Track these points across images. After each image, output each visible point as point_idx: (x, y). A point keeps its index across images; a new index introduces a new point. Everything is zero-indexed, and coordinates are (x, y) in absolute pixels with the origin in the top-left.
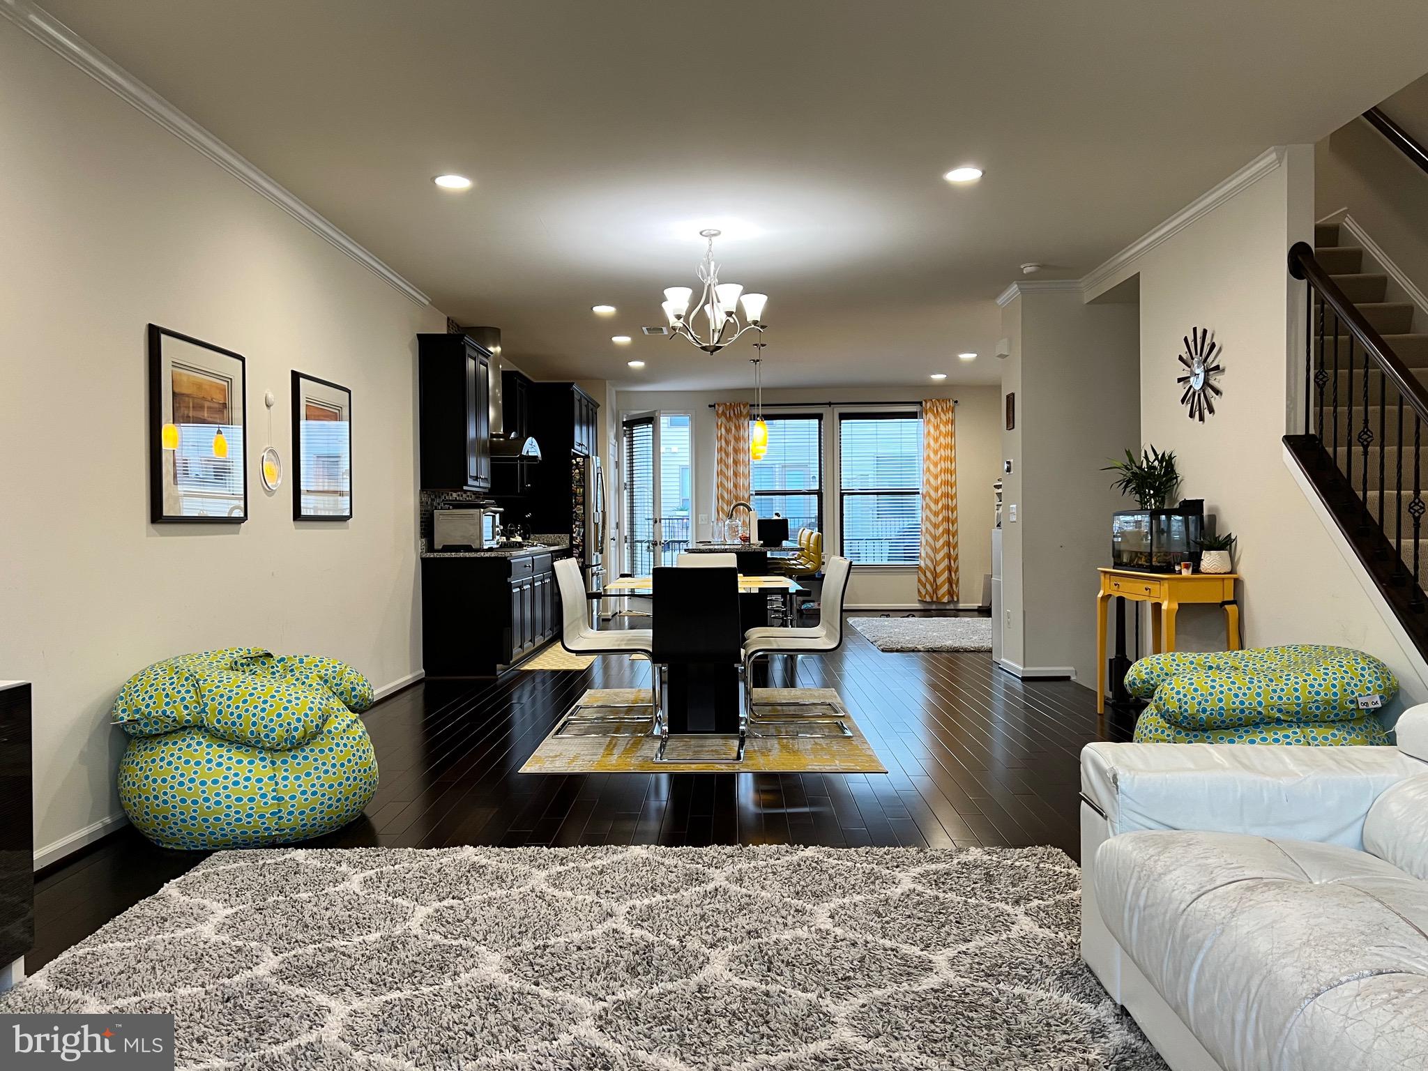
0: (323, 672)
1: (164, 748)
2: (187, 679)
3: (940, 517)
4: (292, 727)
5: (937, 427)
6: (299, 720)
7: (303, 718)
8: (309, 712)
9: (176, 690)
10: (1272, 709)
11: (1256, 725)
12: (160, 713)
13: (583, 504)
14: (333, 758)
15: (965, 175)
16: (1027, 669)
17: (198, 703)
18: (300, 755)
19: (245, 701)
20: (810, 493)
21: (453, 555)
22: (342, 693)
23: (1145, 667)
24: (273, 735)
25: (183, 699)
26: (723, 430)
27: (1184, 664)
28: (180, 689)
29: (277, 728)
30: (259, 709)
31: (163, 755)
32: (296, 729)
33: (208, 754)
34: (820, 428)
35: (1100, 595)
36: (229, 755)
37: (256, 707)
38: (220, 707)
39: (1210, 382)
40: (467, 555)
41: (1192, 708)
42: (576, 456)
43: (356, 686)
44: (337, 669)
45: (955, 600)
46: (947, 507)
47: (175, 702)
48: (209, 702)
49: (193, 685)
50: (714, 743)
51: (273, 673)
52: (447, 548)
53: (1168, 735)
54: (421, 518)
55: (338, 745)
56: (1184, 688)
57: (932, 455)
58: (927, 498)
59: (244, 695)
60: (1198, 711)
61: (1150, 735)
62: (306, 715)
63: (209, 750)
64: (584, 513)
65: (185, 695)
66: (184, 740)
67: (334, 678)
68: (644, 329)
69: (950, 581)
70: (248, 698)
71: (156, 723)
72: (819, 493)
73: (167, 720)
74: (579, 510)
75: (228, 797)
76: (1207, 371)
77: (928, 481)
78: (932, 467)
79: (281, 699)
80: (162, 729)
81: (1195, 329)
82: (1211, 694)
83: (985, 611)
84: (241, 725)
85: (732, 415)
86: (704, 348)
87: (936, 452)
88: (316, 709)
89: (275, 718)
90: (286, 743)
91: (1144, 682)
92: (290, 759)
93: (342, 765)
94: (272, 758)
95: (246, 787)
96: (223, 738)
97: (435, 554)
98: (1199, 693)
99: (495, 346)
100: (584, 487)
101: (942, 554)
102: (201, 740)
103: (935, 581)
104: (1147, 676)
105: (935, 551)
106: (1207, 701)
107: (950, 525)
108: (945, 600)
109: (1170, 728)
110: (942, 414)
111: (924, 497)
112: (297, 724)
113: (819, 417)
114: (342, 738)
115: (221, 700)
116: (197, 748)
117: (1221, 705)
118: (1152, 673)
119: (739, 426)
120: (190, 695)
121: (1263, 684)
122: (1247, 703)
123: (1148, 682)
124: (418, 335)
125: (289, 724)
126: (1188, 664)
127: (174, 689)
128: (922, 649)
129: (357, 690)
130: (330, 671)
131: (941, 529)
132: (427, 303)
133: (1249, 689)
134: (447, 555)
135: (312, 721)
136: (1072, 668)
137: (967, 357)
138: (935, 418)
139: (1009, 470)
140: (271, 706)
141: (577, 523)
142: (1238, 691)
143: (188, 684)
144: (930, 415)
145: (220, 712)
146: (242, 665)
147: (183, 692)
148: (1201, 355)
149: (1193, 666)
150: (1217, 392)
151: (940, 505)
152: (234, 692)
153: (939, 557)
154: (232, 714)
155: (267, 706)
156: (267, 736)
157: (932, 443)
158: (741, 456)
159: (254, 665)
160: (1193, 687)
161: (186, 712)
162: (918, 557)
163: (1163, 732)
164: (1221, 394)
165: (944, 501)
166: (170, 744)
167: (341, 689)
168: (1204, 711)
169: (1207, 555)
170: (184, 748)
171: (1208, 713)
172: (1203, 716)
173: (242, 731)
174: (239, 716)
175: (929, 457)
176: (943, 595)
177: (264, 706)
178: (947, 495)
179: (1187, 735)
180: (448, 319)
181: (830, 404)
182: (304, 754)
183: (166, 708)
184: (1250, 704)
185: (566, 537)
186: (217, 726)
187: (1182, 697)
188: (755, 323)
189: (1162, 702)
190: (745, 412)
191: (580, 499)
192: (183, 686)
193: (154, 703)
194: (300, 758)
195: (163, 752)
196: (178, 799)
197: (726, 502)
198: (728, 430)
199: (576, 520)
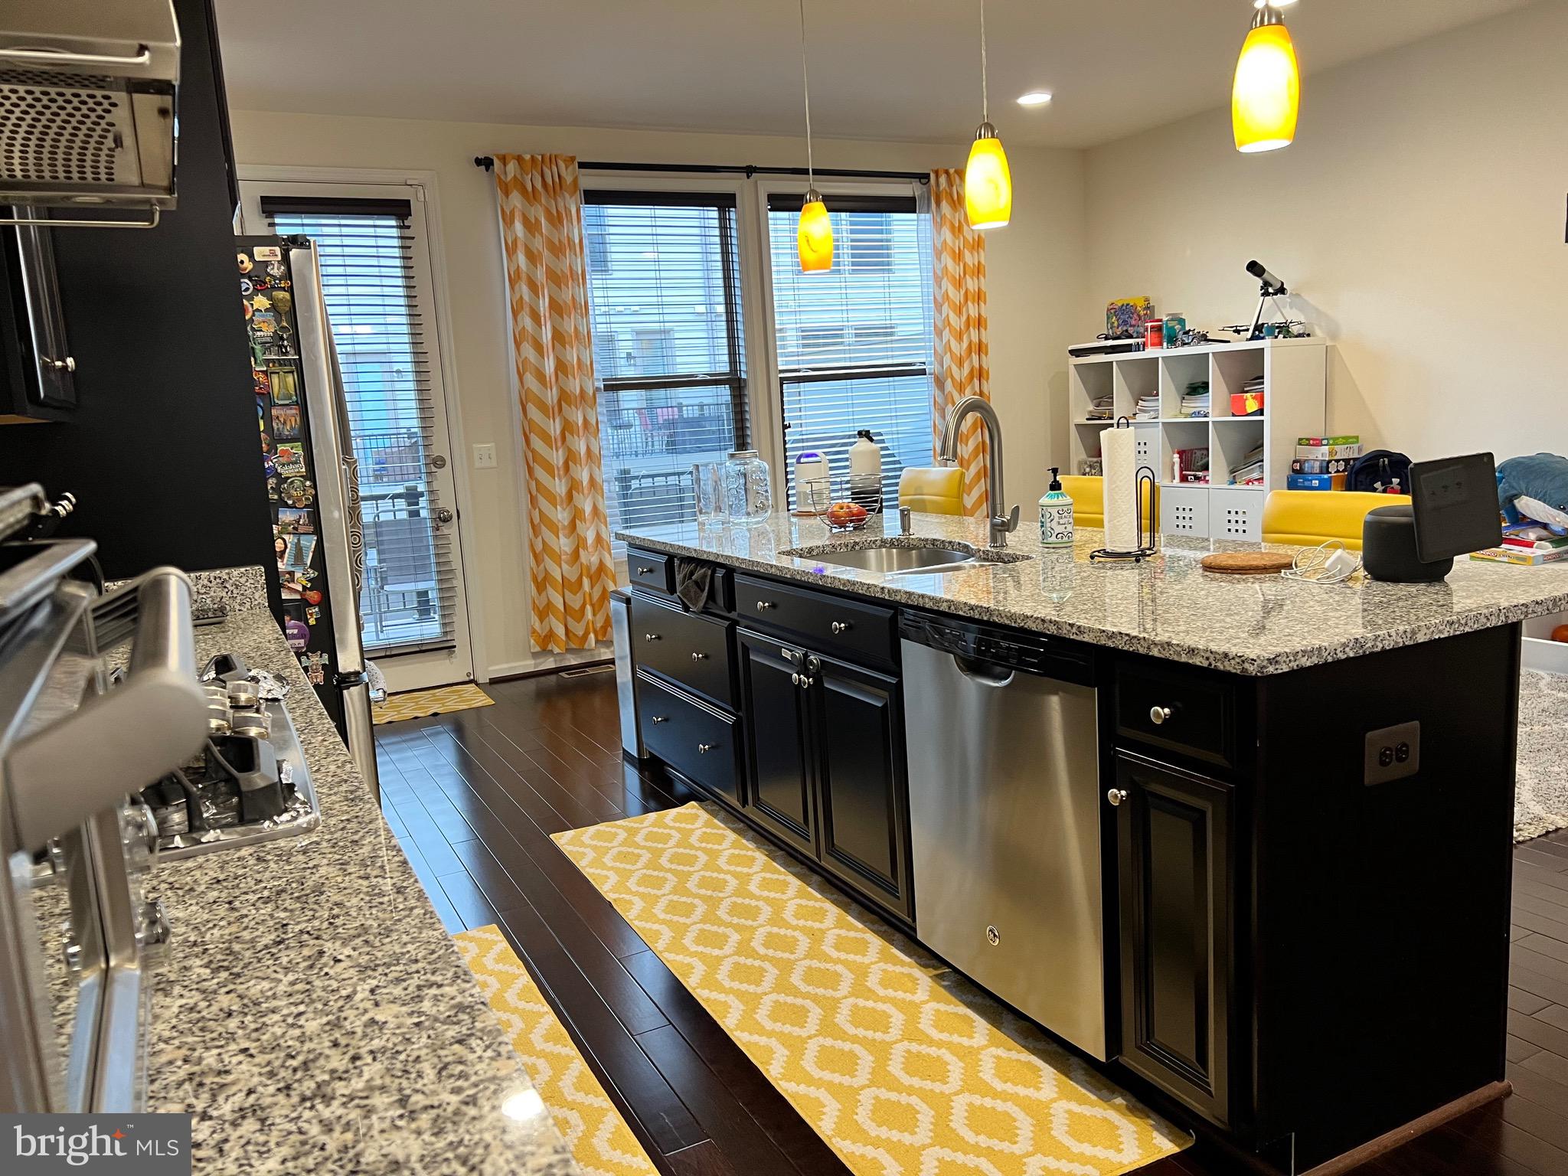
5: (957, 231)
13: (303, 436)
20: (713, 381)
26: (518, 226)
34: (724, 227)
57: (951, 291)
58: (949, 381)
72: (734, 382)
77: (948, 346)
78: (951, 317)
85: (539, 186)
87: (959, 285)
100: (294, 364)
111: (936, 379)
113: (724, 202)
119: (564, 217)
131: (972, 445)
138: (952, 210)
141: (286, 516)
144: (944, 204)
151: (968, 394)
157: (951, 264)
165: (976, 384)
175: (946, 295)
178: (979, 374)
181: (754, 171)
185: (251, 579)
190: (569, 180)
197: (542, 407)
198: (531, 227)
199: (281, 504)
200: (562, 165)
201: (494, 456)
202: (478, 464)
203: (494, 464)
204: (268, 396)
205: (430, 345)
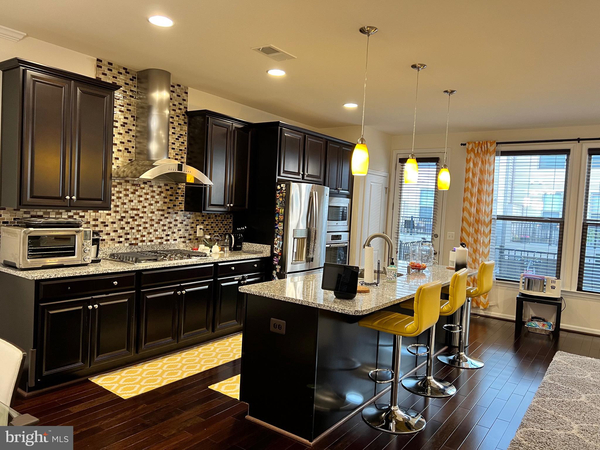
13: (283, 222)
26: (471, 165)
34: (567, 162)
42: (281, 182)
64: (283, 229)
72: (561, 222)
74: (280, 226)
85: (480, 151)
100: (284, 208)
113: (567, 152)
119: (486, 160)
141: (278, 237)
158: (485, 187)
180: (99, 60)
181: (577, 140)
185: (268, 247)
190: (491, 149)
198: (475, 165)
199: (277, 234)
201: (454, 236)
202: (448, 238)
203: (453, 239)
204: (278, 213)
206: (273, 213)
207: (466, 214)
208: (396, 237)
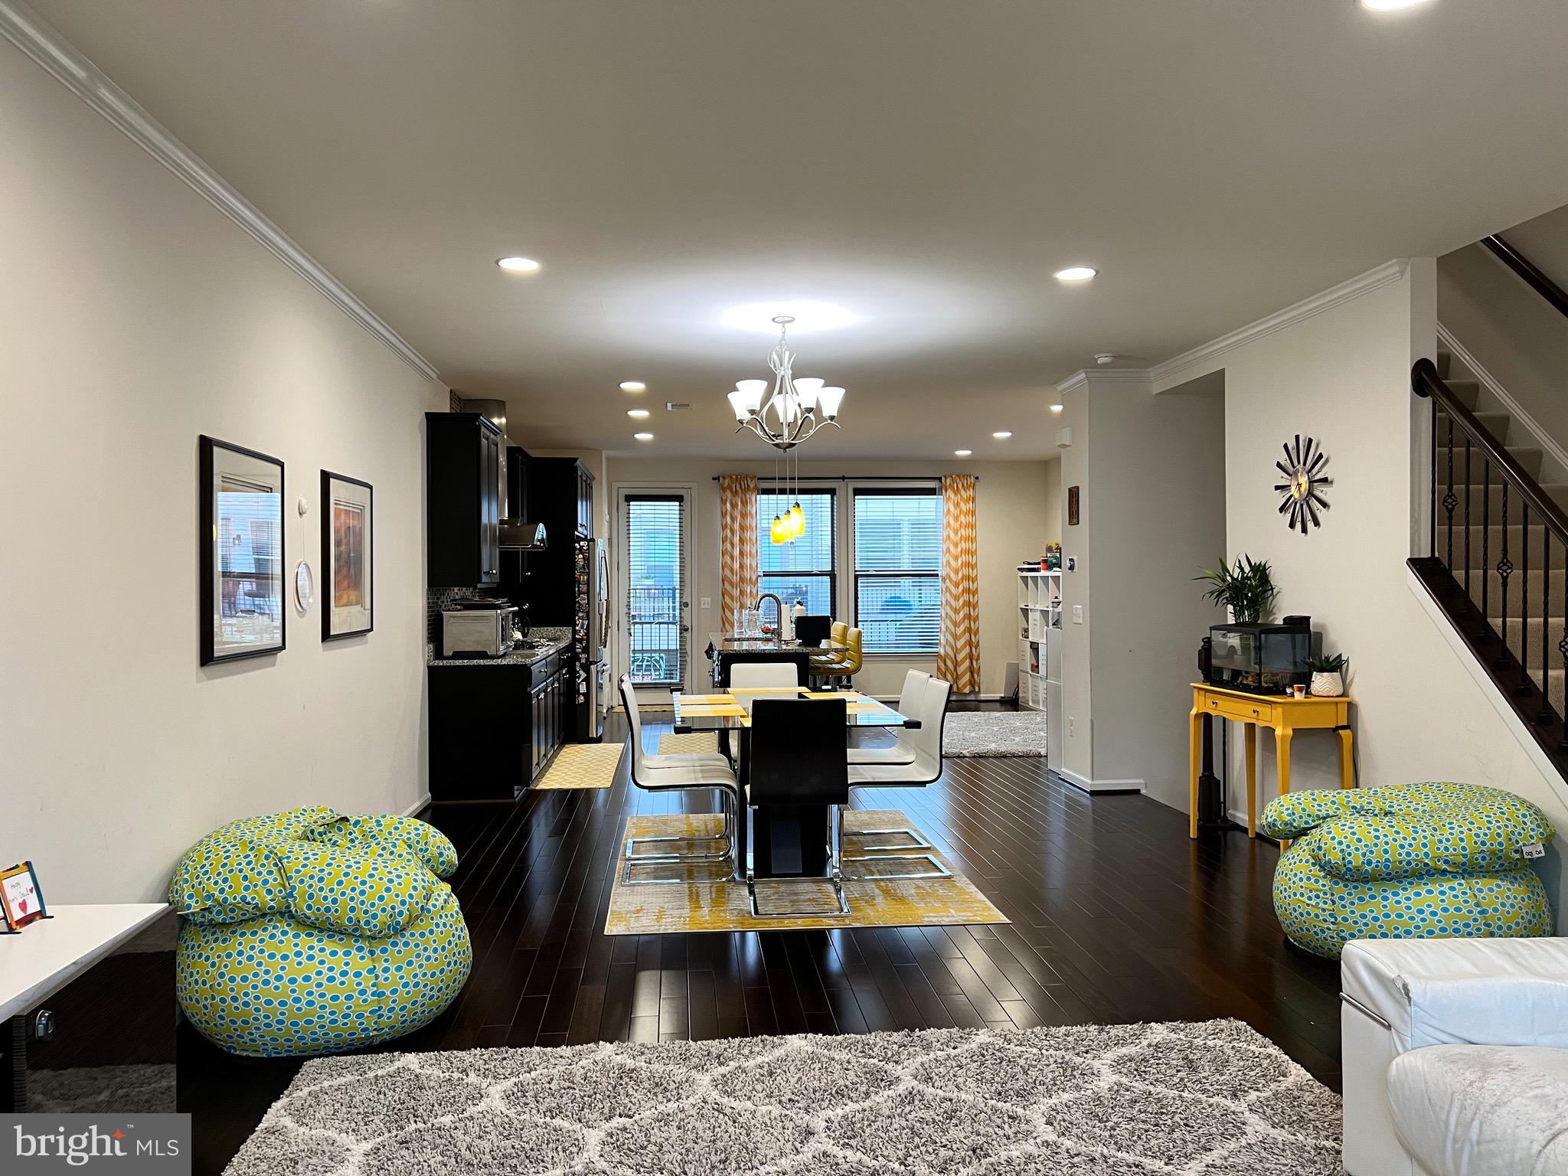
0: (407, 836)
1: (241, 939)
2: (267, 857)
3: (961, 601)
4: (397, 911)
5: (957, 505)
6: (403, 903)
7: (407, 899)
8: (413, 893)
9: (256, 871)
10: (1439, 861)
11: (1420, 876)
12: (238, 899)
13: (588, 593)
14: (435, 941)
15: (1076, 275)
16: (1095, 782)
17: (284, 886)
18: (401, 941)
19: (340, 883)
20: (822, 574)
21: (466, 662)
22: (429, 861)
23: (1285, 807)
24: (374, 922)
25: (266, 882)
26: (728, 505)
27: (1326, 804)
28: (261, 869)
29: (379, 913)
30: (357, 891)
31: (241, 948)
32: (401, 913)
33: (296, 945)
34: (832, 504)
35: (1194, 712)
36: (321, 945)
37: (353, 890)
38: (310, 891)
39: (1315, 493)
40: (482, 662)
41: (1357, 860)
42: (579, 539)
43: (443, 851)
44: (420, 831)
45: (977, 690)
46: (968, 591)
47: (256, 886)
48: (297, 885)
49: (276, 865)
50: (806, 888)
51: (352, 841)
52: (457, 655)
53: (1324, 885)
54: (429, 620)
55: (437, 925)
56: (1346, 837)
57: (952, 535)
58: (947, 581)
59: (337, 876)
60: (1363, 863)
61: (1301, 884)
62: (411, 896)
63: (296, 941)
64: (588, 603)
65: (268, 877)
66: (265, 930)
67: (418, 842)
68: (669, 405)
69: (971, 670)
70: (343, 879)
71: (232, 911)
72: (832, 574)
73: (246, 907)
74: (582, 600)
75: (322, 995)
76: (1311, 482)
77: (948, 563)
78: (952, 548)
79: (381, 879)
80: (238, 917)
81: (1297, 437)
82: (1376, 845)
83: (1012, 703)
84: (336, 911)
85: (738, 489)
86: (777, 445)
87: (956, 532)
88: (420, 888)
89: (377, 902)
90: (389, 930)
91: (1286, 824)
92: (389, 947)
93: (443, 949)
94: (370, 947)
95: (342, 983)
96: (313, 926)
97: (445, 662)
98: (1363, 843)
99: (500, 417)
100: (588, 574)
101: (963, 641)
102: (286, 928)
103: (956, 669)
104: (1289, 818)
105: (956, 637)
106: (1372, 852)
107: (972, 610)
108: (967, 690)
109: (1325, 877)
110: (962, 491)
111: (944, 580)
112: (402, 908)
113: (832, 492)
114: (441, 917)
115: (311, 882)
116: (283, 938)
117: (1387, 856)
118: (1294, 814)
119: (746, 500)
120: (273, 876)
121: (1428, 833)
122: (1413, 855)
123: (1291, 825)
124: (427, 414)
125: (393, 908)
126: (1329, 804)
127: (252, 869)
128: (968, 755)
129: (445, 856)
130: (413, 834)
131: (962, 614)
132: (434, 376)
133: (1414, 839)
134: (459, 663)
135: (417, 903)
136: (1142, 781)
137: (1002, 435)
138: (956, 494)
139: (1071, 568)
140: (371, 887)
141: (580, 614)
142: (1403, 842)
143: (269, 863)
144: (950, 492)
145: (311, 897)
146: (320, 834)
147: (264, 873)
148: (1305, 464)
149: (1335, 806)
150: (1325, 505)
151: (961, 588)
152: (326, 872)
153: (960, 644)
154: (326, 898)
155: (366, 888)
156: (367, 923)
157: (952, 522)
158: (748, 535)
159: (330, 832)
160: (1356, 837)
161: (269, 897)
162: (937, 644)
163: (1317, 881)
164: (1329, 507)
165: (965, 584)
166: (248, 934)
167: (428, 855)
168: (1369, 863)
169: (1318, 677)
170: (267, 939)
171: (1374, 865)
172: (1368, 868)
173: (338, 918)
174: (335, 901)
175: (948, 537)
176: (965, 686)
177: (363, 888)
178: (968, 578)
179: (1346, 886)
180: (451, 391)
181: (844, 478)
182: (404, 940)
183: (245, 893)
184: (1417, 855)
185: (568, 631)
186: (308, 912)
187: (1345, 848)
188: (832, 418)
189: (1322, 852)
190: (752, 486)
191: (584, 588)
192: (263, 865)
193: (230, 887)
194: (401, 944)
195: (240, 944)
196: (262, 1000)
197: (732, 584)
198: (734, 506)
199: (579, 611)
200: (749, 480)
201: (709, 604)
202: (703, 607)
203: (709, 607)
204: (579, 581)
205: (687, 555)
206: (575, 582)
207: (727, 572)
208: (627, 611)
